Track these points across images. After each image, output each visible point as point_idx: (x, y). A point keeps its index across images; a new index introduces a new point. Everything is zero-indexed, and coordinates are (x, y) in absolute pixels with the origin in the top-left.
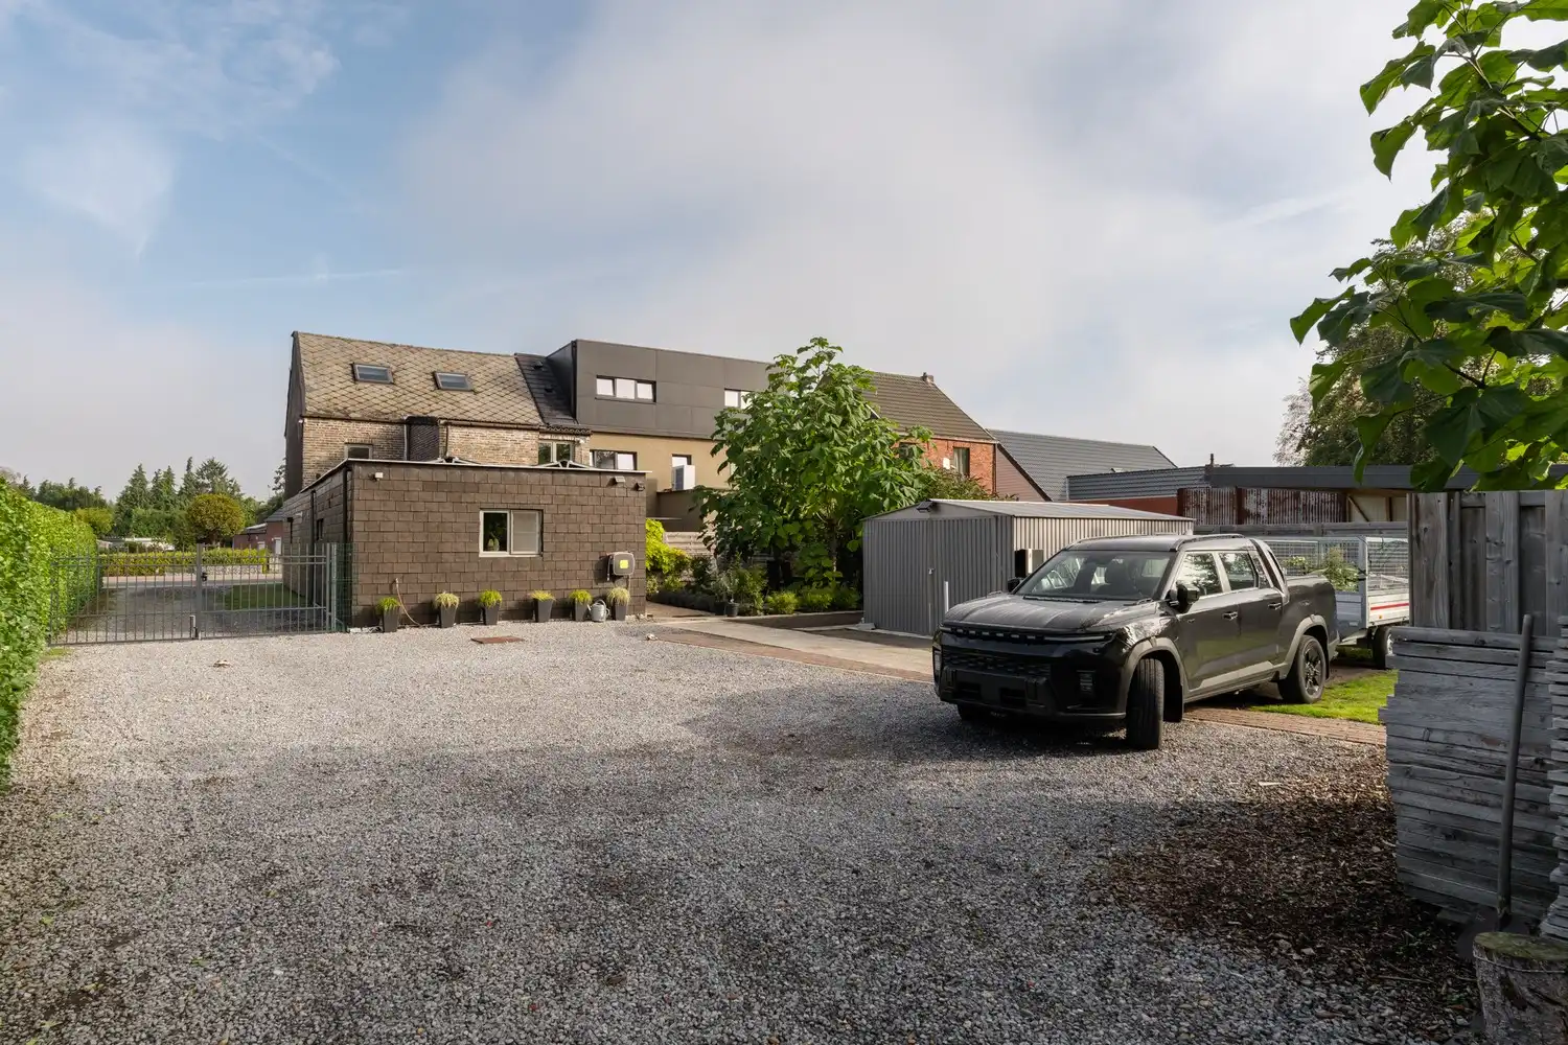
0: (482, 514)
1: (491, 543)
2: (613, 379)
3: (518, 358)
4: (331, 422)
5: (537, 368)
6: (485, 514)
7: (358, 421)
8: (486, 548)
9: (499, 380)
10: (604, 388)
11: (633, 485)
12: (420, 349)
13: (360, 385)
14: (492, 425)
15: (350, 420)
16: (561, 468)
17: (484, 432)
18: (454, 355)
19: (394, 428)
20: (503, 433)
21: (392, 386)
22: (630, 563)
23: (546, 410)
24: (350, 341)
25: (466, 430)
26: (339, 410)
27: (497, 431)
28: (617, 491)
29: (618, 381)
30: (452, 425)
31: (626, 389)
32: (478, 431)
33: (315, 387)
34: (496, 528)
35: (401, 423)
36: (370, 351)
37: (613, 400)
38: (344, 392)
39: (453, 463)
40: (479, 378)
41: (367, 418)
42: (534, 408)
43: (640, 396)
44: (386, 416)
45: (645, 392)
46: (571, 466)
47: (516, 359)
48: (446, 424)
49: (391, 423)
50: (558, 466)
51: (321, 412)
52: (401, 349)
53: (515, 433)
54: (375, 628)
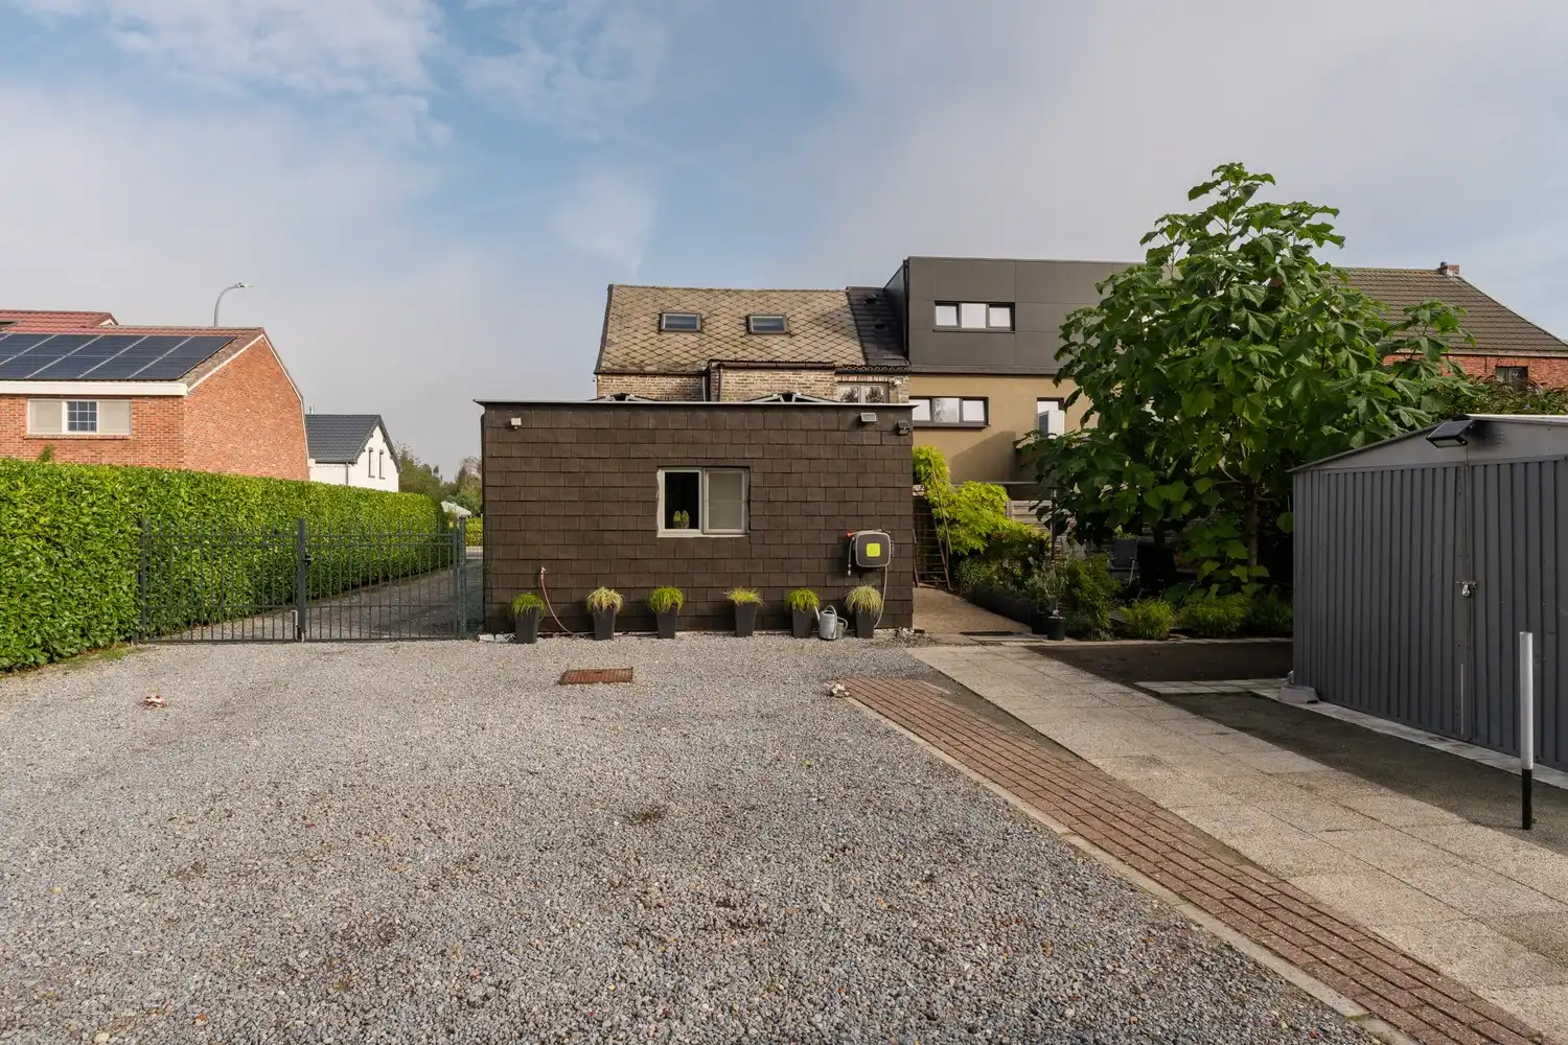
0: (661, 476)
1: (677, 518)
2: (956, 304)
3: (849, 293)
4: (626, 379)
5: (870, 301)
6: (668, 476)
7: (654, 374)
8: (670, 524)
9: (825, 321)
10: (944, 317)
11: (890, 427)
12: (737, 292)
13: (666, 335)
14: (774, 365)
15: (645, 375)
16: (783, 403)
17: (766, 375)
18: (774, 295)
19: (691, 381)
20: (788, 375)
21: (698, 335)
22: (884, 550)
23: (872, 349)
24: (664, 290)
25: (742, 374)
26: (634, 364)
27: (782, 374)
28: (867, 437)
29: (963, 306)
30: (725, 368)
31: (974, 316)
32: (757, 374)
33: (616, 341)
34: (683, 496)
35: (700, 374)
36: (684, 299)
37: (957, 331)
38: (644, 344)
39: (626, 402)
40: (799, 317)
41: (662, 371)
42: (859, 348)
43: (992, 324)
44: (683, 368)
45: (1001, 318)
46: (798, 400)
47: (847, 294)
48: (718, 367)
49: (688, 375)
50: (778, 400)
51: (616, 367)
52: (717, 293)
53: (804, 374)
54: (512, 635)
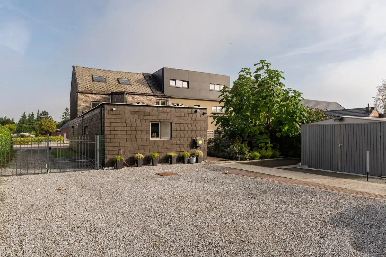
0: (150, 123)
1: (153, 135)
2: (175, 80)
3: (143, 74)
4: (86, 95)
5: (150, 77)
7: (95, 94)
8: (152, 137)
9: (138, 81)
10: (172, 83)
11: (202, 113)
12: (113, 71)
13: (95, 83)
14: (142, 94)
15: (92, 94)
16: (177, 106)
17: (139, 96)
18: (123, 73)
19: (106, 96)
20: (145, 97)
21: (105, 83)
23: (154, 90)
24: (91, 69)
25: (133, 96)
26: (89, 90)
27: (143, 96)
28: (198, 115)
29: (177, 81)
30: (129, 94)
31: (179, 84)
32: (136, 96)
33: (81, 83)
34: (155, 129)
35: (109, 94)
36: (97, 72)
37: (175, 87)
38: (90, 85)
39: (140, 104)
40: (132, 80)
41: (98, 93)
42: (150, 90)
43: (183, 86)
44: (104, 92)
45: (185, 85)
46: (180, 106)
47: (143, 75)
48: (126, 94)
49: (106, 95)
50: (176, 106)
51: (83, 91)
52: (107, 71)
53: (149, 97)
54: (113, 167)
